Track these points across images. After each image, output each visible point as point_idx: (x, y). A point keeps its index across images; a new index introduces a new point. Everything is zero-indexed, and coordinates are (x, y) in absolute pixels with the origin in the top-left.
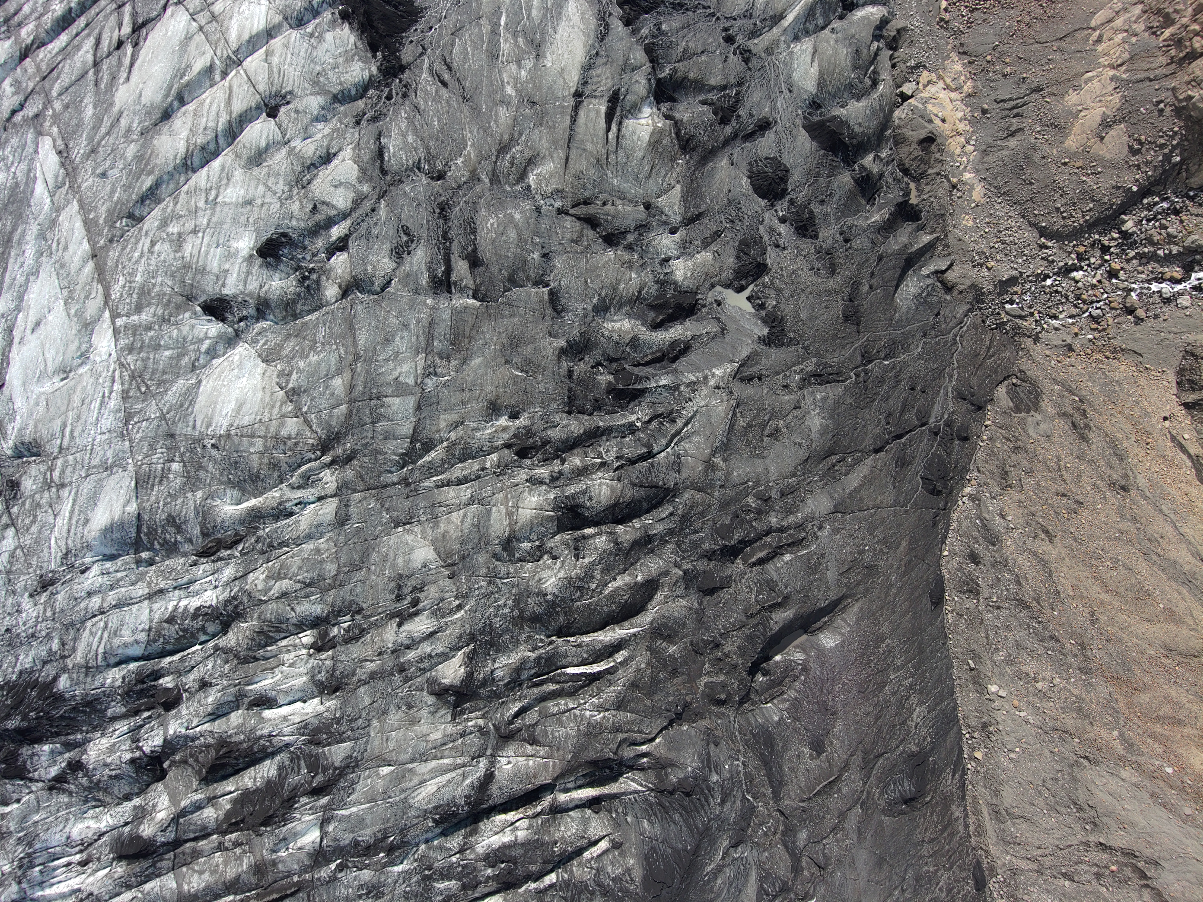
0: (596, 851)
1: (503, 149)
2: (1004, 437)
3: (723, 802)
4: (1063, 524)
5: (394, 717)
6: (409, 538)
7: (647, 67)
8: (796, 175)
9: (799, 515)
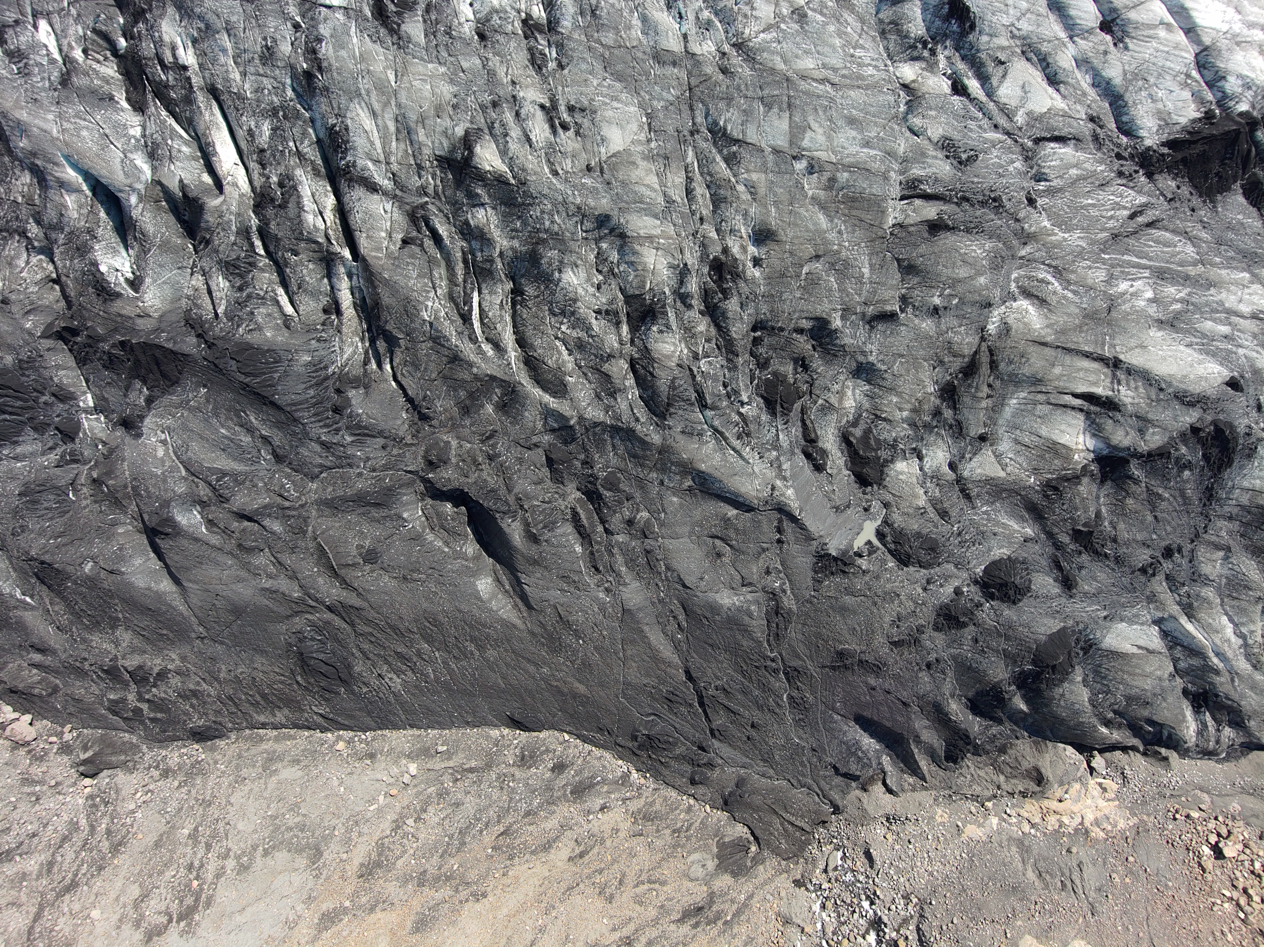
0: (284, 300)
1: (1058, 272)
2: (691, 825)
3: (323, 444)
4: (589, 877)
5: (446, 90)
6: (634, 127)
7: (1143, 448)
8: (1008, 612)
9: (623, 569)
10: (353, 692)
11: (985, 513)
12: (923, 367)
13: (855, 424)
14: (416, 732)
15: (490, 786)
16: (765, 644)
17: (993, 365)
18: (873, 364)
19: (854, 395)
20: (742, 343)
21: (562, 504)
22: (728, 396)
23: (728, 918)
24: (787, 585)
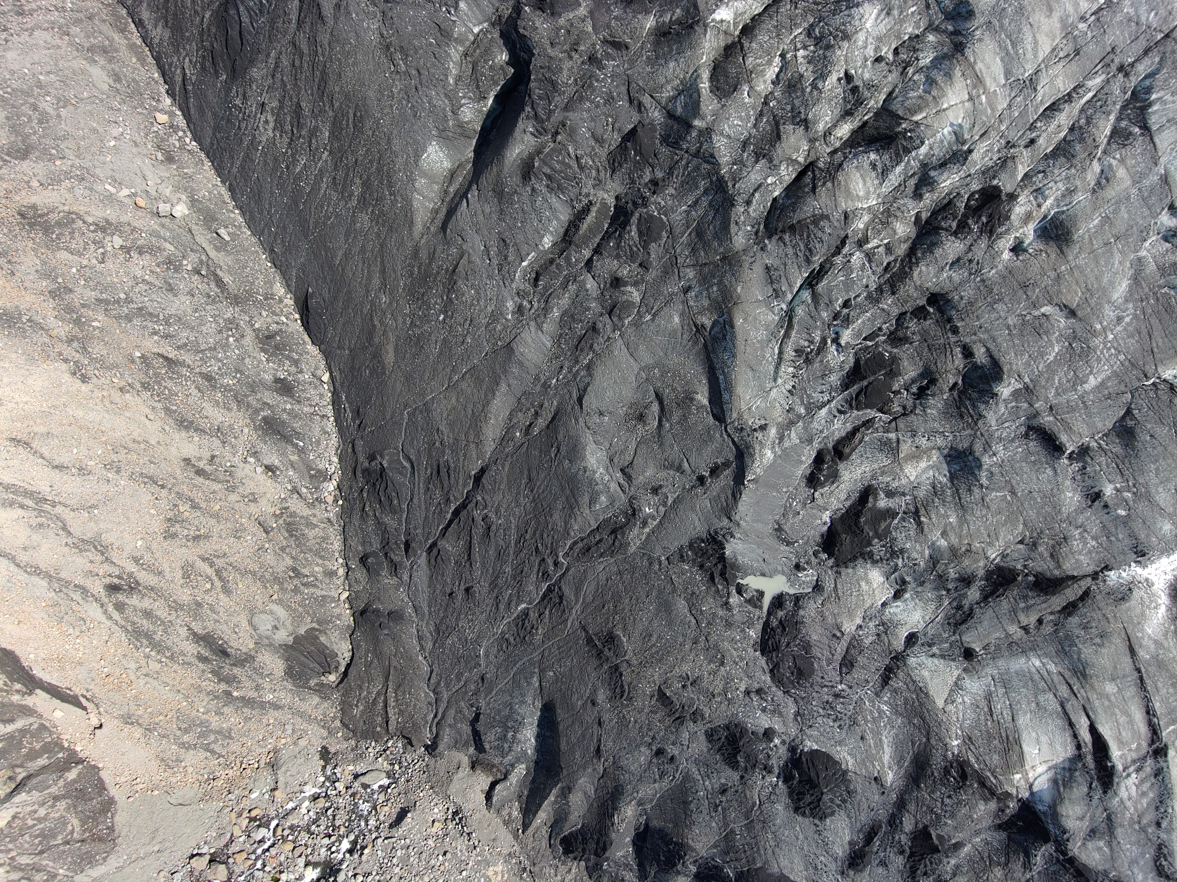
2: (314, 586)
4: (179, 495)
7: (1074, 847)
8: (780, 810)
9: (556, 313)
10: (228, 90)
11: (880, 712)
12: (1015, 526)
13: (890, 494)
14: (227, 196)
15: (214, 316)
16: (569, 543)
17: (1070, 609)
18: (980, 467)
19: (924, 471)
20: (912, 291)
21: (588, 187)
22: (836, 316)
23: (235, 694)
24: (655, 523)
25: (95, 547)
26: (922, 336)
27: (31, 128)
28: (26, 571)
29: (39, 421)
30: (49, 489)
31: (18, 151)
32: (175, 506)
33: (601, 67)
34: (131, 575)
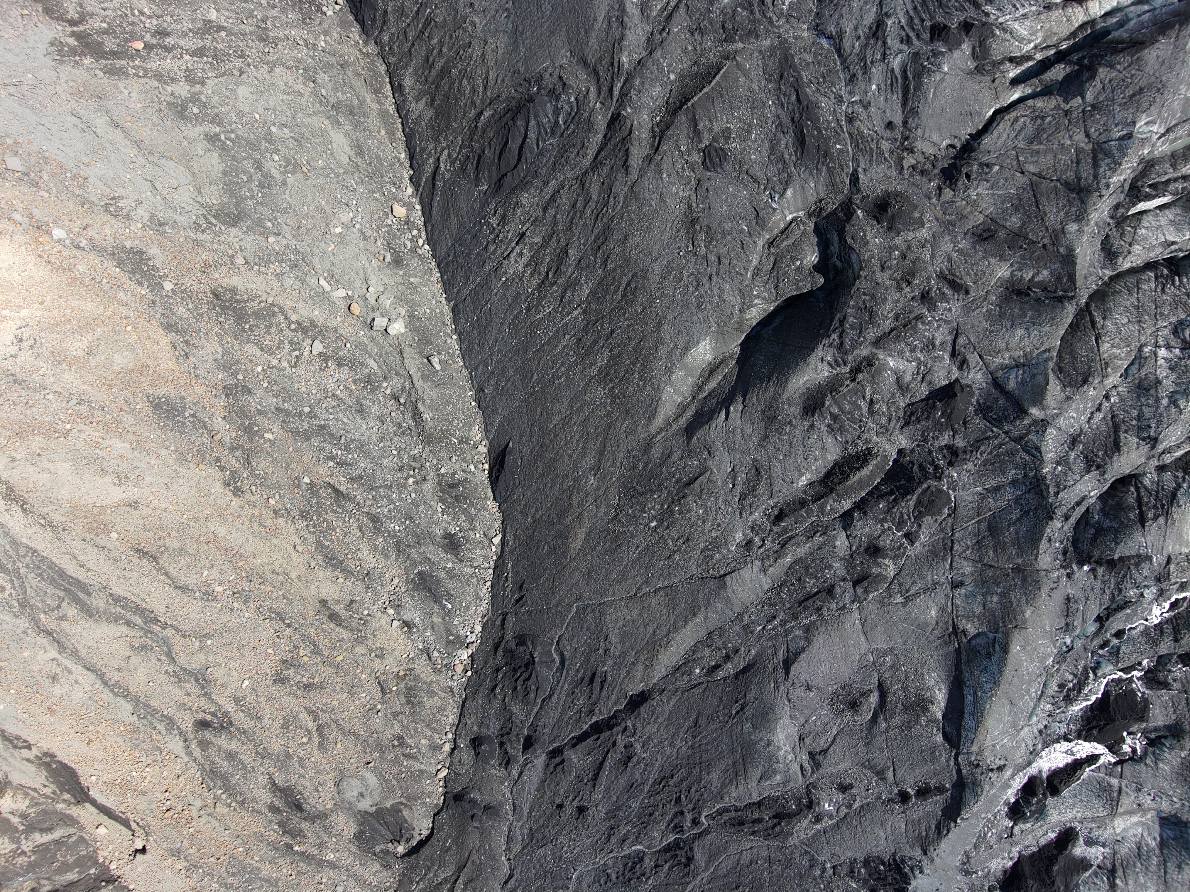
2: (414, 758)
9: (789, 559)
13: (1090, 842)
14: (447, 317)
15: (399, 450)
16: (719, 806)
19: (1133, 826)
21: (872, 432)
22: (1104, 645)
23: (296, 848)
24: (830, 822)
25: (197, 680)
26: (1183, 686)
27: (250, 190)
28: (112, 691)
29: (174, 534)
30: (164, 610)
31: (228, 215)
32: (296, 647)
33: (932, 308)
34: (226, 714)
